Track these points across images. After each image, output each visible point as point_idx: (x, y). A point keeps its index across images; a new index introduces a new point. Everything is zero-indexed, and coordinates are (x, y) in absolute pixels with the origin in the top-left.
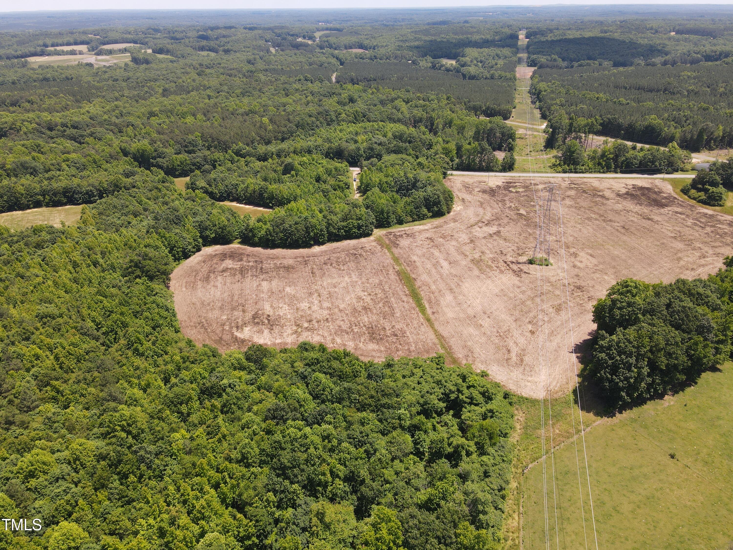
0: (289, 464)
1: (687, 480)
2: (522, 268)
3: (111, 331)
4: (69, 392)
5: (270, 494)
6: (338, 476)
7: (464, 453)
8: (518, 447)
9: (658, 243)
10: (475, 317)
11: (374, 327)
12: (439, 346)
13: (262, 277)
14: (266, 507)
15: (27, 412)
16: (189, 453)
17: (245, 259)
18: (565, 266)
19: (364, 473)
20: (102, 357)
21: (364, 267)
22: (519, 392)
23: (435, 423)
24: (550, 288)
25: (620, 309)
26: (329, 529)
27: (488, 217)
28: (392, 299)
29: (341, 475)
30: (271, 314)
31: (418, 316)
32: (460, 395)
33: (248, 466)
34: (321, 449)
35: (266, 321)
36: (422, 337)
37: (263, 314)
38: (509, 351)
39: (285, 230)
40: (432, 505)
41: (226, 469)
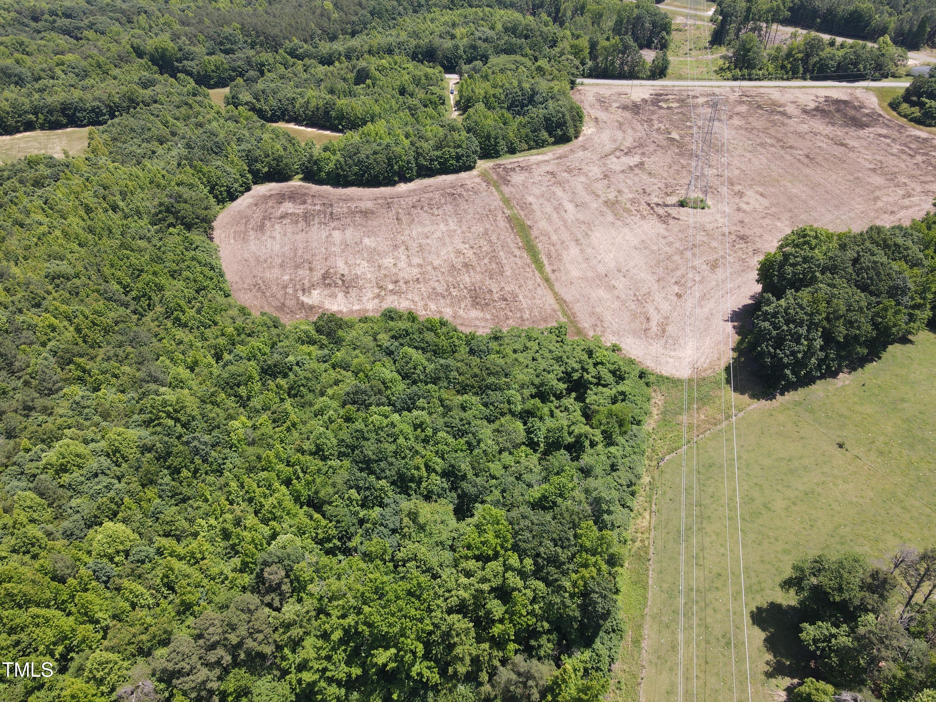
0: (374, 457)
1: (855, 473)
2: (670, 212)
3: (143, 296)
4: (97, 372)
5: (353, 491)
6: (434, 470)
7: (587, 443)
8: (654, 436)
9: (851, 178)
10: (606, 275)
11: (478, 289)
12: (559, 313)
13: (332, 225)
14: (348, 506)
15: (49, 395)
16: (252, 443)
17: (309, 201)
18: (727, 209)
19: (465, 466)
20: (135, 328)
21: (465, 211)
22: (658, 370)
23: (553, 408)
24: (705, 239)
25: (793, 265)
26: (424, 531)
27: (629, 143)
28: (501, 253)
29: (438, 469)
30: (346, 273)
31: (534, 275)
32: (585, 374)
33: (324, 458)
34: (413, 439)
35: (340, 283)
36: (538, 302)
37: (335, 273)
38: (648, 319)
39: (360, 162)
40: (548, 503)
41: (299, 462)
